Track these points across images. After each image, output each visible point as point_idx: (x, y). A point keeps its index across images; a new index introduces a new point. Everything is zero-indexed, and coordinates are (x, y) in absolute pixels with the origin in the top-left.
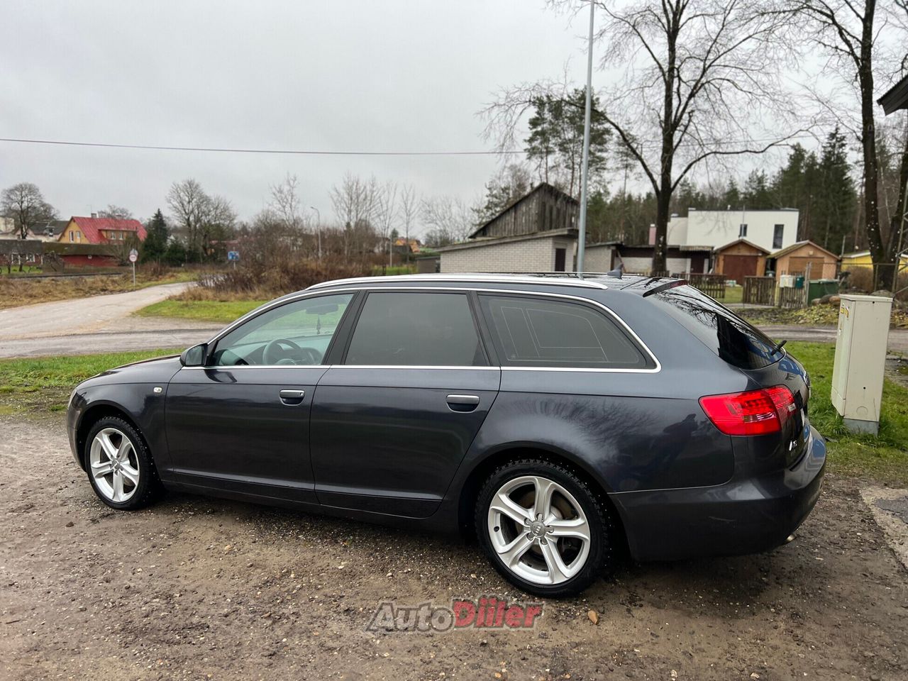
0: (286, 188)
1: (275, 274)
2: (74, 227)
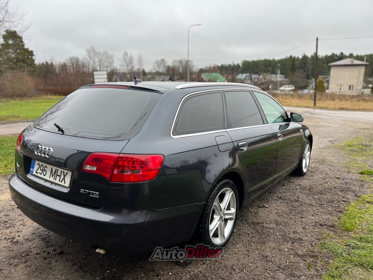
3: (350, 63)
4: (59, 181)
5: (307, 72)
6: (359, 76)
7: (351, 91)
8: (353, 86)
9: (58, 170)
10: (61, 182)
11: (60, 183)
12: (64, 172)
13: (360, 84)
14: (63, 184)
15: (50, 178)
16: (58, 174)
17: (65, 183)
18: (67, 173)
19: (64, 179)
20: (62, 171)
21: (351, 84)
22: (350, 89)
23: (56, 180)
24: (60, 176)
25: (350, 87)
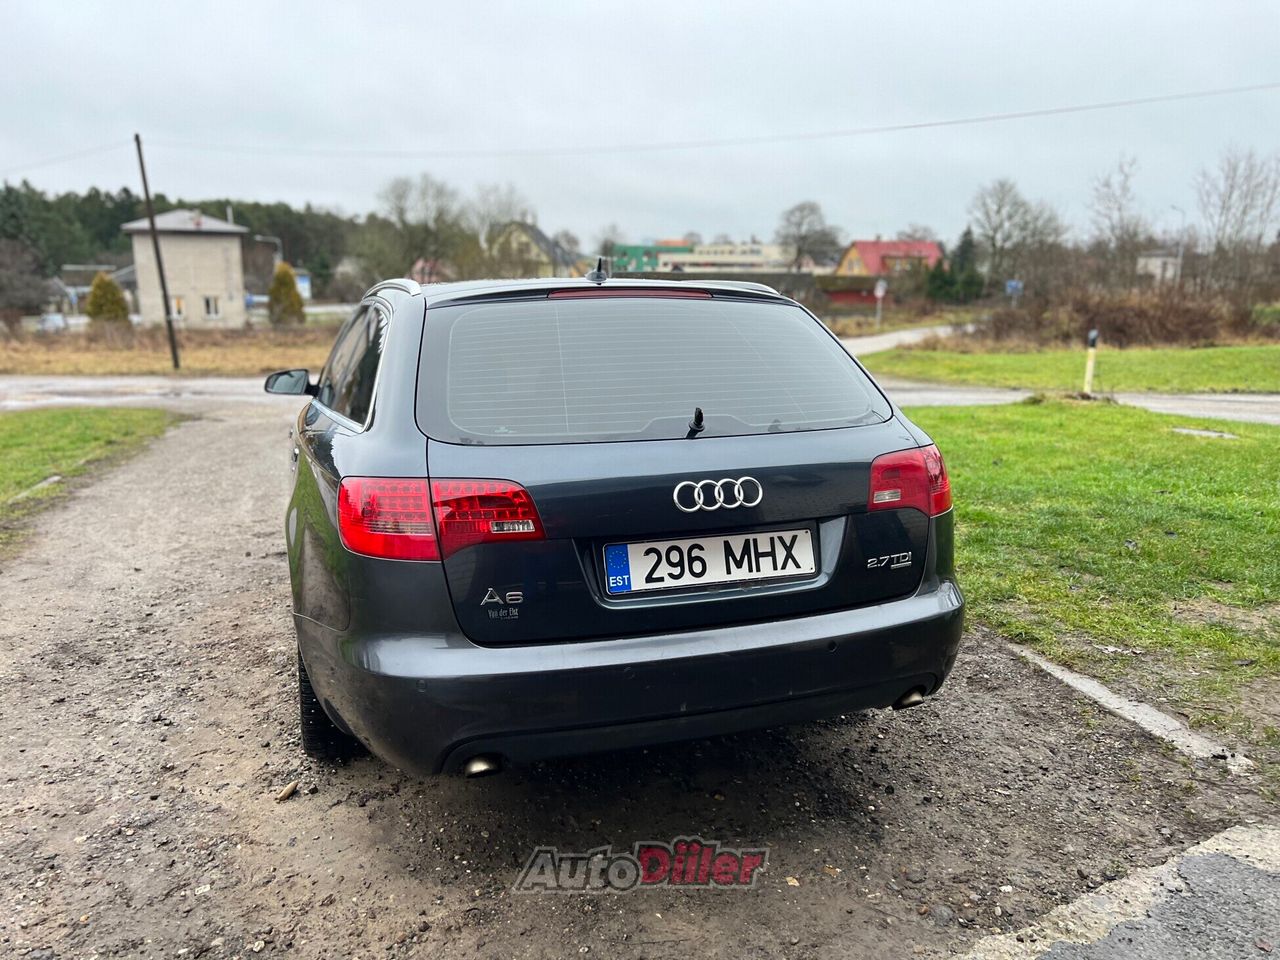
0: (1116, 180)
1: (1064, 315)
2: (853, 255)
3: (191, 226)
4: (775, 568)
5: (33, 250)
6: (228, 269)
7: (213, 315)
8: (216, 300)
9: (755, 541)
10: (784, 567)
11: (780, 573)
12: (781, 538)
13: (235, 294)
14: (791, 570)
15: (729, 572)
16: (760, 551)
17: (798, 566)
18: (794, 538)
19: (789, 556)
20: (772, 539)
21: (210, 293)
22: (208, 312)
23: (758, 570)
24: (772, 554)
25: (207, 303)
